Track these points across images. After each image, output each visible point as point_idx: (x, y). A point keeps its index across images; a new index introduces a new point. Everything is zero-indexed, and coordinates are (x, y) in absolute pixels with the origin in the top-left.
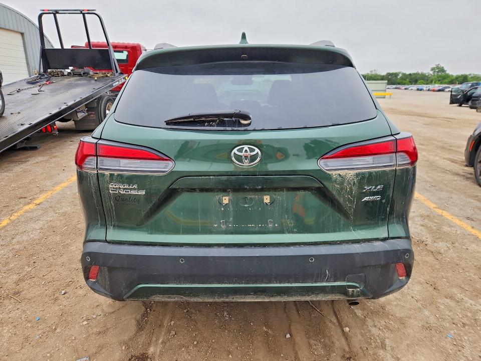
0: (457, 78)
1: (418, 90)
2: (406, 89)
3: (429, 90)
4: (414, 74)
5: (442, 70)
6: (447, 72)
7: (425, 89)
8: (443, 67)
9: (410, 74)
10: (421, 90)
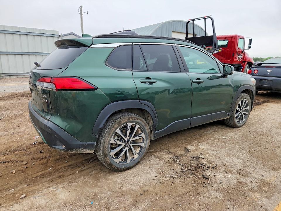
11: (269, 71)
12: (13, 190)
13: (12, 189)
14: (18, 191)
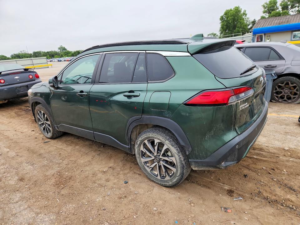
0: (75, 53)
1: (58, 61)
2: (51, 61)
3: (65, 61)
4: (50, 52)
5: (65, 49)
6: (68, 50)
7: (62, 60)
8: (64, 47)
9: (48, 52)
10: (60, 61)
11: (17, 77)
12: (290, 160)
13: (292, 161)
14: (287, 157)
